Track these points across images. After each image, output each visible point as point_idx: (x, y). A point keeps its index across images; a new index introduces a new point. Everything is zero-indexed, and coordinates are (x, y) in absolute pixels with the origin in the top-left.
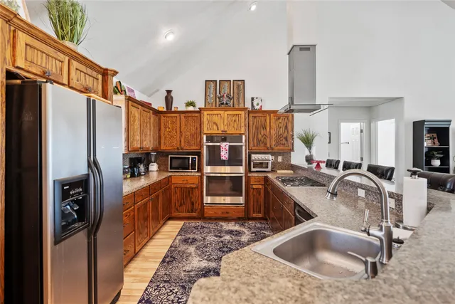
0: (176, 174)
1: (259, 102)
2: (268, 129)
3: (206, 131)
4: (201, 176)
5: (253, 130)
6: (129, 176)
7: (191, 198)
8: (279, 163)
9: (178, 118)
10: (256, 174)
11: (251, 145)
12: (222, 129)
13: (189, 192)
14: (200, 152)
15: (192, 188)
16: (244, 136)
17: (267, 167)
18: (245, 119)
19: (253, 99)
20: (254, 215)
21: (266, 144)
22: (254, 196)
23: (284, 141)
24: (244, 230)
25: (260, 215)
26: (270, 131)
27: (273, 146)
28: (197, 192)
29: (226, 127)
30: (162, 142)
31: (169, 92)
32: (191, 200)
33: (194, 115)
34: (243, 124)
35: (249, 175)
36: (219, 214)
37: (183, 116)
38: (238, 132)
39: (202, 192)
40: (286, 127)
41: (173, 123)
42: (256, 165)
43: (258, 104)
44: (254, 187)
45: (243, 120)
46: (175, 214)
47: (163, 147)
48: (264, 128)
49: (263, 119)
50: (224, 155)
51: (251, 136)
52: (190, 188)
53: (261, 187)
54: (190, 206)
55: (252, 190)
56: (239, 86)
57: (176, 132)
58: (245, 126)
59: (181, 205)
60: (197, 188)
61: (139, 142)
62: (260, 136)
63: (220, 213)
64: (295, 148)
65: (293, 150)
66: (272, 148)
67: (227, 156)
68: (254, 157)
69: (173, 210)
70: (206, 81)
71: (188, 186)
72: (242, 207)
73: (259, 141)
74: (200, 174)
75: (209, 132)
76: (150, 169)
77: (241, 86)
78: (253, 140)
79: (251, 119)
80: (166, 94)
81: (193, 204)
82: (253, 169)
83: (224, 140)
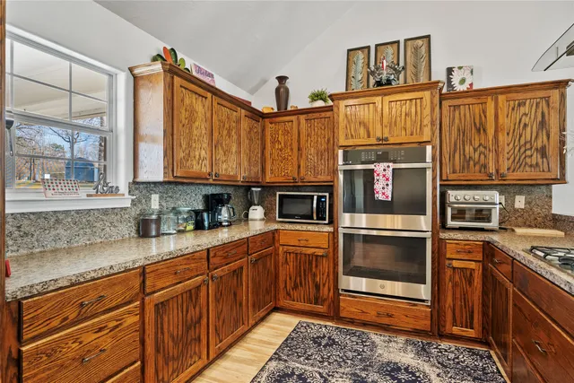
0: (288, 227)
1: (467, 75)
2: (491, 131)
3: (342, 142)
4: (333, 233)
5: (450, 136)
6: (191, 227)
7: (315, 275)
8: (516, 211)
9: (295, 123)
10: (459, 235)
11: (447, 170)
12: (379, 134)
13: (310, 263)
14: (332, 186)
15: (317, 256)
16: (429, 149)
17: (489, 221)
18: (433, 110)
19: (450, 71)
20: (456, 330)
21: (485, 166)
22: (455, 285)
23: (536, 158)
24: (427, 368)
25: (471, 333)
26: (496, 137)
27: (503, 170)
28: (325, 265)
29: (386, 131)
30: (268, 167)
31: (282, 79)
32: (314, 281)
33: (323, 114)
34: (427, 121)
35: (443, 235)
36: (371, 316)
37: (302, 118)
38: (415, 138)
39: (336, 265)
40: (543, 124)
41: (286, 132)
42: (459, 215)
43: (463, 81)
44: (456, 264)
45: (427, 111)
46: (284, 302)
47: (269, 178)
48: (481, 129)
49: (477, 109)
50: (383, 190)
51: (446, 150)
52: (313, 254)
53: (473, 265)
54: (313, 291)
55: (449, 272)
56: (416, 49)
57: (292, 149)
58: (433, 123)
59: (295, 287)
60: (326, 256)
61: (207, 162)
62: (469, 149)
63: (374, 313)
64: (568, 177)
65: (562, 180)
66: (502, 177)
67: (389, 192)
68: (453, 195)
69: (282, 294)
70: (349, 51)
71: (310, 251)
72: (425, 310)
73: (467, 161)
74: (330, 229)
75: (350, 142)
76: (250, 216)
77: (424, 50)
78: (452, 157)
79: (445, 111)
80: (276, 84)
81: (317, 287)
82: (450, 223)
83: (383, 158)
